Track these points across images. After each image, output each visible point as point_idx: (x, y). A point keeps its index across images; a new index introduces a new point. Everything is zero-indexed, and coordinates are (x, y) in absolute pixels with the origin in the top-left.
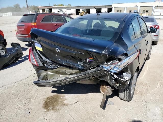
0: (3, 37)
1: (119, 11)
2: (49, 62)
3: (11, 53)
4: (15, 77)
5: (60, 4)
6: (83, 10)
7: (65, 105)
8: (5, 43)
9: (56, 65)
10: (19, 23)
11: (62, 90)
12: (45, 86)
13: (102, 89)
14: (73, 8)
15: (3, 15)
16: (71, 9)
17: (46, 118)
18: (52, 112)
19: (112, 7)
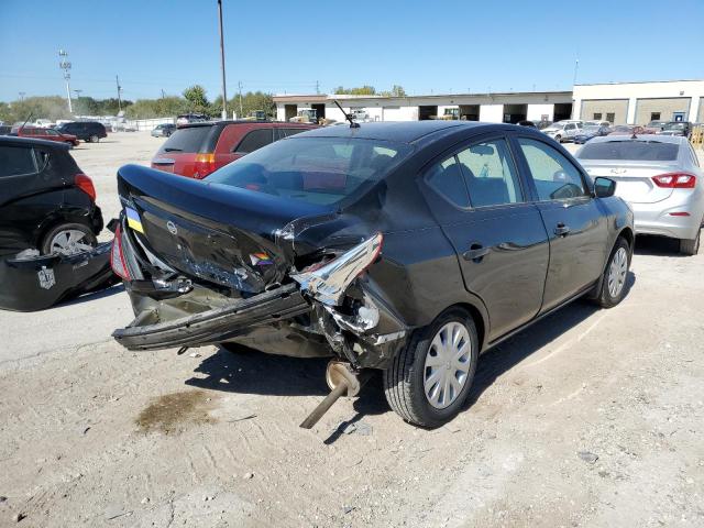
0: (92, 199)
1: (604, 116)
2: (167, 272)
3: (99, 252)
4: (89, 328)
5: (361, 87)
6: (446, 110)
7: (208, 421)
8: (95, 223)
9: (184, 280)
10: (159, 155)
11: (223, 381)
12: (145, 349)
13: (331, 375)
14: (410, 101)
15: (141, 129)
16: (398, 107)
17: (129, 449)
18: (156, 434)
19: (574, 97)
